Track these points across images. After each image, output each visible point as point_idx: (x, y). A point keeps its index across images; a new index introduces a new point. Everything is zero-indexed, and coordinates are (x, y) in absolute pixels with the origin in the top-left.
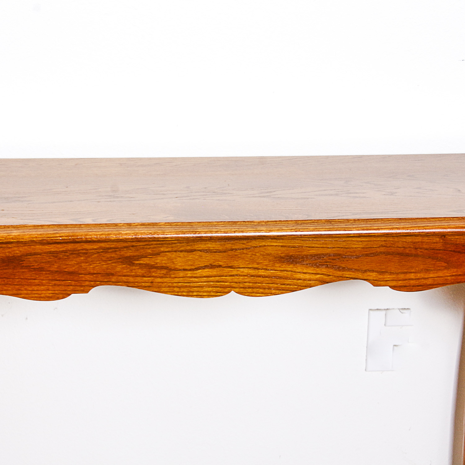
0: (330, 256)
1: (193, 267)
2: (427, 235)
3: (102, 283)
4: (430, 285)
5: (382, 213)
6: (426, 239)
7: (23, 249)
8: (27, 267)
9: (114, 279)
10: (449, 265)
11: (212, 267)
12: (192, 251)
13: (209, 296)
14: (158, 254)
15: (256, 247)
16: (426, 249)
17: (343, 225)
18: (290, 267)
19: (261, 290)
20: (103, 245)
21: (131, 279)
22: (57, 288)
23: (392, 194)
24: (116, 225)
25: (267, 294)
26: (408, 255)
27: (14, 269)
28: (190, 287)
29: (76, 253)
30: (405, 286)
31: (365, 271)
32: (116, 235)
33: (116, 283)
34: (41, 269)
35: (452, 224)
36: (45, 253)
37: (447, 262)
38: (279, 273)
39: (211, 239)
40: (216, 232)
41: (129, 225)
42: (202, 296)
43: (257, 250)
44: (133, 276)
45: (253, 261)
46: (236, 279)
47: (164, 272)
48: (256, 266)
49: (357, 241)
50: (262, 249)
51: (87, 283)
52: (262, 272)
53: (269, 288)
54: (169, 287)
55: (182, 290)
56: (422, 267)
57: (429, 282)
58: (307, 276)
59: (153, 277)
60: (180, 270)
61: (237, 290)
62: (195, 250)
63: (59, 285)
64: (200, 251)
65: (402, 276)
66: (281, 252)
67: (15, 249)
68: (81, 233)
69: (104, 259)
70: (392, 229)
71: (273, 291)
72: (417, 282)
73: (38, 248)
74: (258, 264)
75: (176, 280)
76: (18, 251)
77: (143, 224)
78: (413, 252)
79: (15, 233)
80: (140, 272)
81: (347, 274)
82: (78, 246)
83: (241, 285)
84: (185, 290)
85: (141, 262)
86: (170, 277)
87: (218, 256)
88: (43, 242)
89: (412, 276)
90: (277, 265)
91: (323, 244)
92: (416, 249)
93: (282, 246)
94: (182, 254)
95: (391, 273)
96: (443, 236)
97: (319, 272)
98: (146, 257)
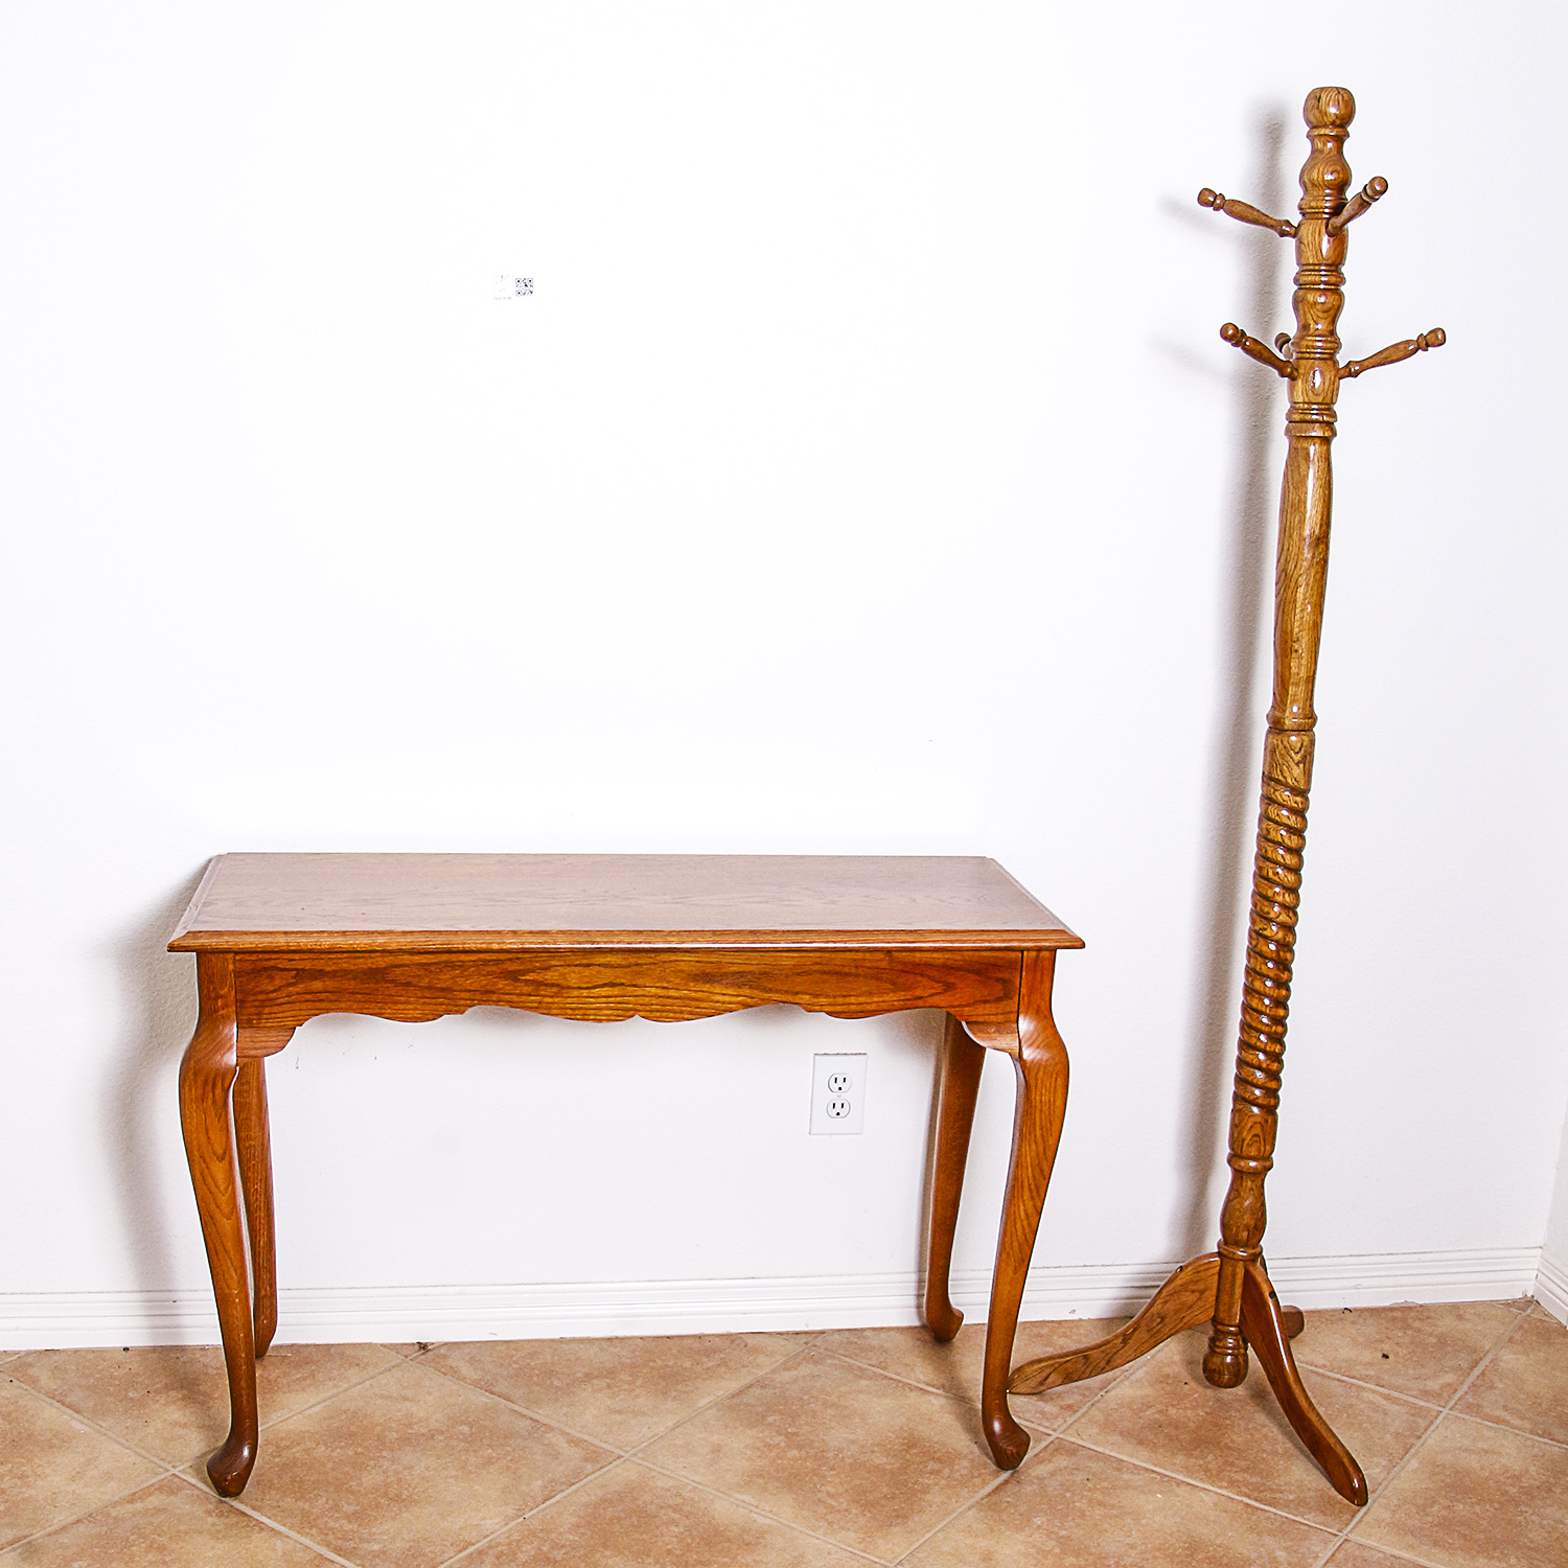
0: (755, 974)
1: (589, 985)
2: (869, 950)
3: (481, 1002)
4: (873, 1011)
5: (817, 924)
6: (868, 956)
7: (389, 960)
8: (392, 981)
9: (494, 997)
10: (896, 987)
11: (613, 985)
12: (588, 965)
13: (609, 1020)
14: (548, 968)
15: (665, 962)
16: (869, 968)
17: (770, 938)
18: (707, 987)
19: (671, 1015)
20: (482, 956)
21: (515, 998)
22: (428, 1007)
23: (834, 902)
24: (499, 932)
25: (678, 1020)
26: (848, 974)
27: (377, 982)
28: (586, 1009)
29: (451, 965)
30: (844, 1012)
31: (797, 993)
32: (499, 943)
33: (497, 1002)
34: (409, 984)
35: (898, 937)
36: (414, 964)
37: (894, 984)
38: (693, 994)
39: (612, 951)
40: (618, 943)
41: (515, 932)
42: (600, 1021)
43: (666, 965)
44: (518, 995)
45: (661, 979)
46: (640, 1001)
47: (555, 990)
48: (665, 985)
49: (787, 957)
50: (672, 964)
51: (462, 1002)
52: (673, 993)
53: (682, 1012)
54: (561, 1008)
55: (577, 1012)
56: (864, 989)
57: (873, 1007)
58: (727, 998)
59: (542, 996)
60: (573, 988)
61: (642, 1014)
62: (593, 965)
63: (429, 1004)
64: (599, 965)
65: (840, 1000)
66: (694, 968)
67: (379, 959)
68: (458, 943)
69: (483, 973)
70: (827, 942)
71: (686, 1016)
72: (859, 1008)
73: (406, 958)
74: (668, 982)
75: (569, 1000)
76: (382, 962)
77: (531, 932)
78: (853, 970)
79: (381, 940)
80: (526, 989)
81: (775, 996)
82: (453, 957)
83: (648, 1008)
84: (581, 1012)
85: (528, 977)
86: (562, 997)
87: (619, 972)
88: (412, 952)
89: (853, 1000)
90: (692, 984)
91: (746, 959)
92: (857, 967)
93: (697, 962)
94: (576, 969)
95: (827, 996)
96: (888, 951)
97: (742, 993)
98: (534, 972)
